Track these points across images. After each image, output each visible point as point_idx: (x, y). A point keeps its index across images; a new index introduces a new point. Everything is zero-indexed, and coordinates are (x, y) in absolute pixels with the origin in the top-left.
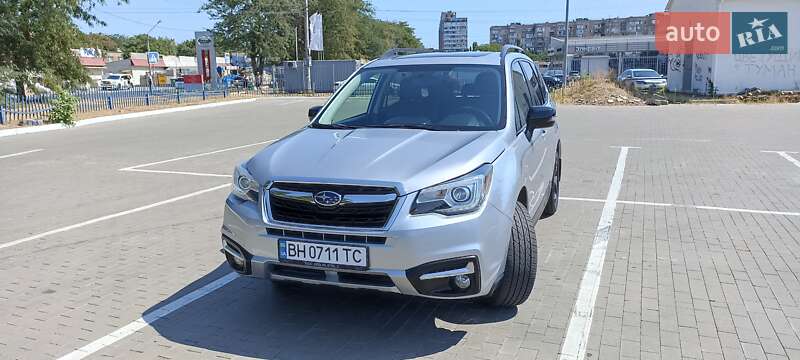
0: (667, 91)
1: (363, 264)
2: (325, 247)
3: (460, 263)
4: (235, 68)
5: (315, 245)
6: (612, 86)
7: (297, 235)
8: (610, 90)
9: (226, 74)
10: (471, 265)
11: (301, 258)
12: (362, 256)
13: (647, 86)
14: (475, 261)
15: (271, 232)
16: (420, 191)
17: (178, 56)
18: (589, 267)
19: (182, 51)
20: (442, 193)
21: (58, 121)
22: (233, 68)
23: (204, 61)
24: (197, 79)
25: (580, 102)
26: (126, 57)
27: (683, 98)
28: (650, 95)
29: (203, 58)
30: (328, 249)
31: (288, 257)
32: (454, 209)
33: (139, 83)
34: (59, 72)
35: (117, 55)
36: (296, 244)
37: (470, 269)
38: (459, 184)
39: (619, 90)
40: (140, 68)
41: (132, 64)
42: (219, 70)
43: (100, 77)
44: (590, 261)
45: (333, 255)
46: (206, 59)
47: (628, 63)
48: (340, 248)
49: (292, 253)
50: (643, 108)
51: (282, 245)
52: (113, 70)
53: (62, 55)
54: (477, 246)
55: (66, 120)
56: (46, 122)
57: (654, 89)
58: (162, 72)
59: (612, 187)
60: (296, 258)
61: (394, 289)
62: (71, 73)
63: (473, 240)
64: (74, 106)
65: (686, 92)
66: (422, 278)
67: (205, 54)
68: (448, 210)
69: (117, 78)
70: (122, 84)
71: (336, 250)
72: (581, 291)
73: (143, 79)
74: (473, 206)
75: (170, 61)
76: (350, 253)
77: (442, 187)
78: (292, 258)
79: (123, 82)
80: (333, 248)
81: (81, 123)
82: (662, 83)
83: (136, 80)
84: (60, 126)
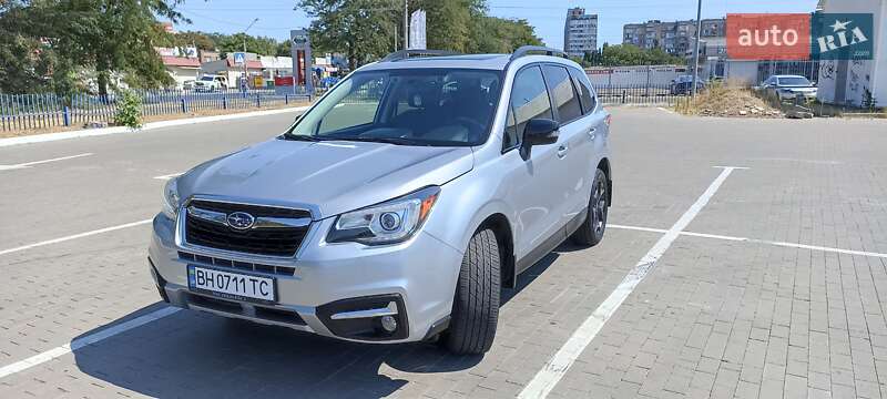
0: (817, 102)
1: (271, 297)
2: (233, 276)
3: (381, 301)
4: (336, 69)
5: (223, 274)
6: (747, 95)
7: (205, 260)
8: (744, 99)
9: (325, 76)
10: (393, 305)
11: (210, 288)
12: (269, 288)
13: (794, 96)
14: (399, 300)
15: (184, 256)
16: (339, 216)
17: (276, 56)
18: (599, 311)
19: (282, 51)
20: (369, 217)
21: (123, 124)
22: (333, 70)
23: (299, 62)
24: (289, 81)
25: (707, 113)
26: (223, 57)
27: (832, 111)
28: (794, 107)
29: (299, 58)
30: (236, 279)
31: (198, 286)
32: (380, 237)
33: (234, 85)
34: (141, 72)
35: (215, 56)
36: (204, 270)
37: (392, 309)
38: (387, 208)
39: (755, 99)
40: (238, 69)
41: (229, 65)
42: (319, 72)
43: (194, 78)
44: (604, 304)
45: (241, 286)
46: (302, 60)
47: (781, 68)
48: (247, 278)
49: (201, 281)
50: (781, 122)
51: (191, 271)
52: (209, 71)
53: (145, 55)
54: (402, 283)
55: (132, 123)
56: (110, 125)
57: (801, 99)
58: (258, 73)
59: (687, 214)
60: (204, 287)
61: (308, 329)
62: (151, 73)
63: (398, 276)
64: (139, 108)
65: (838, 104)
66: (332, 317)
67: (300, 54)
68: (372, 239)
69: (211, 79)
70: (216, 86)
71: (243, 280)
72: (571, 339)
73: (238, 80)
74: (403, 235)
75: (269, 62)
76: (257, 284)
77: (367, 212)
78: (200, 287)
79: (216, 84)
80: (240, 277)
81: (150, 126)
82: (811, 91)
83: (232, 82)
84: (124, 129)
